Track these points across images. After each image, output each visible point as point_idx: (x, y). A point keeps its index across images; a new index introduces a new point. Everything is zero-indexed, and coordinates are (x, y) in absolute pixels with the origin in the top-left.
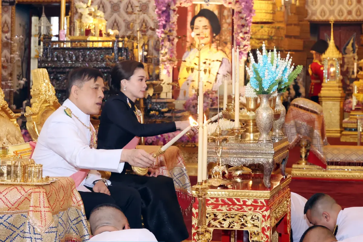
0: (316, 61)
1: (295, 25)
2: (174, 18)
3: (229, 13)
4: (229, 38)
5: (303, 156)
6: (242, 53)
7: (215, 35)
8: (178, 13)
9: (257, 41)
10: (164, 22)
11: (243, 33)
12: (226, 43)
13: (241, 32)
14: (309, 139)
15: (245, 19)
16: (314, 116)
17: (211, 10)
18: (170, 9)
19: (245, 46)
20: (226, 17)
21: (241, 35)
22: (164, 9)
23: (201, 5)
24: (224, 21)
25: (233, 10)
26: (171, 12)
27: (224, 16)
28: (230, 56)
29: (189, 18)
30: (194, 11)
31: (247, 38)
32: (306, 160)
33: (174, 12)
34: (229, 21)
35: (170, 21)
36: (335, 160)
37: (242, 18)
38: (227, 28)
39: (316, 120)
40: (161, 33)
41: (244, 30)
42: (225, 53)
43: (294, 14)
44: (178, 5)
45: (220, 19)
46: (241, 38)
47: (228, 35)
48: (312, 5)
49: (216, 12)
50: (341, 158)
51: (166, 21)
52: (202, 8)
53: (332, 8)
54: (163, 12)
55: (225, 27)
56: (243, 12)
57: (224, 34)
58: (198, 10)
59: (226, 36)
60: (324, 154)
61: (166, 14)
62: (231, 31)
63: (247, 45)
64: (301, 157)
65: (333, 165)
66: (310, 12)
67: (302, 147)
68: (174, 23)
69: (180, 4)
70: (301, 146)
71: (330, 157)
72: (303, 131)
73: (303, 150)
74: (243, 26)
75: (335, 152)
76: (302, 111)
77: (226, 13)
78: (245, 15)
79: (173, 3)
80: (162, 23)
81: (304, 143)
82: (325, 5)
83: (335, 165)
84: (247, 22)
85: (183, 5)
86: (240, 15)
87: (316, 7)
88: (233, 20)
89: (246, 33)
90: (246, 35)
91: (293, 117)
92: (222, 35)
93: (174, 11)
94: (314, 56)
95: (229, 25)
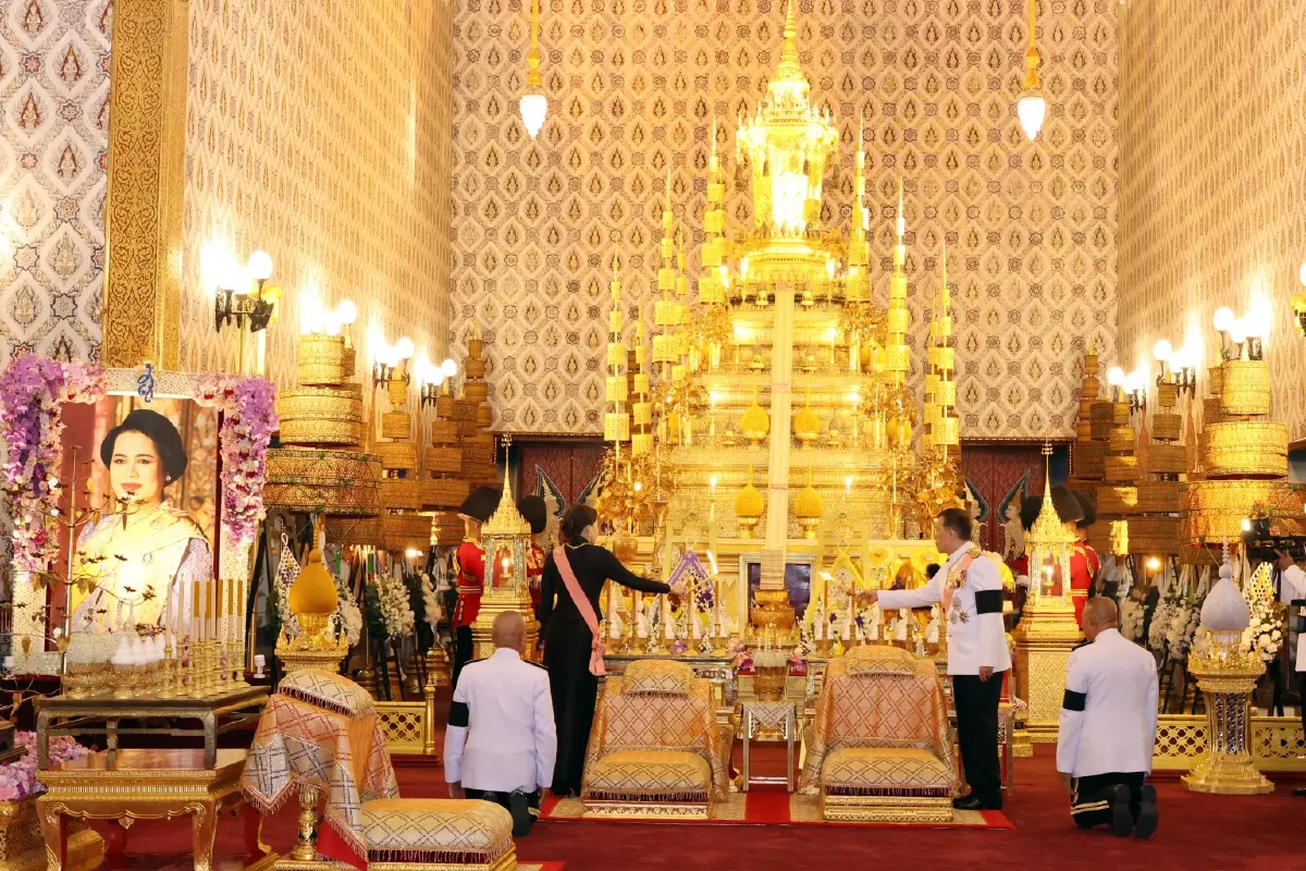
0: (469, 539)
1: (450, 445)
2: (52, 434)
3: (211, 423)
4: (209, 487)
5: (308, 833)
6: (242, 527)
7: (169, 478)
8: (62, 420)
9: (309, 491)
10: (22, 445)
11: (244, 474)
12: (200, 500)
13: (240, 471)
14: (323, 785)
15: (250, 439)
16: (338, 721)
17: (161, 412)
18: (41, 410)
19: (248, 508)
20: (202, 432)
21: (239, 479)
22: (24, 409)
23: (132, 398)
24: (195, 441)
25: (221, 414)
26: (44, 418)
27: (197, 429)
28: (211, 533)
29: (100, 435)
30: (113, 415)
31: (256, 487)
32: (314, 845)
33: (51, 419)
34: (210, 441)
35: (38, 443)
36: (393, 845)
37: (243, 437)
38: (205, 460)
39: (341, 733)
40: (15, 474)
41: (245, 467)
42: (198, 526)
43: (449, 419)
44: (64, 398)
45: (186, 435)
46: (238, 487)
47: (206, 478)
48: (505, 396)
49: (175, 420)
50: (411, 839)
51: (29, 442)
52: (136, 408)
53: (550, 406)
54: (21, 416)
55: (199, 457)
56: (243, 419)
57: (194, 477)
58: (123, 412)
59: (201, 481)
60: (363, 828)
61: (29, 424)
62: (214, 467)
63: (254, 507)
64: (302, 837)
65: (386, 860)
66: (498, 412)
67: (304, 810)
68: (50, 446)
69: (71, 397)
70: (303, 805)
71: (378, 838)
72: (305, 764)
73: (308, 817)
74: (244, 456)
75: (395, 822)
76: (303, 708)
77: (201, 421)
78: (248, 429)
79: (48, 395)
80: (18, 447)
81: (309, 797)
82: (535, 398)
83: (392, 860)
84: (255, 446)
85: (78, 400)
86: (237, 428)
87: (514, 401)
88: (219, 439)
89: (251, 475)
90: (250, 481)
91: (279, 724)
92: (190, 478)
93: (52, 414)
94: (467, 527)
95: (210, 452)
